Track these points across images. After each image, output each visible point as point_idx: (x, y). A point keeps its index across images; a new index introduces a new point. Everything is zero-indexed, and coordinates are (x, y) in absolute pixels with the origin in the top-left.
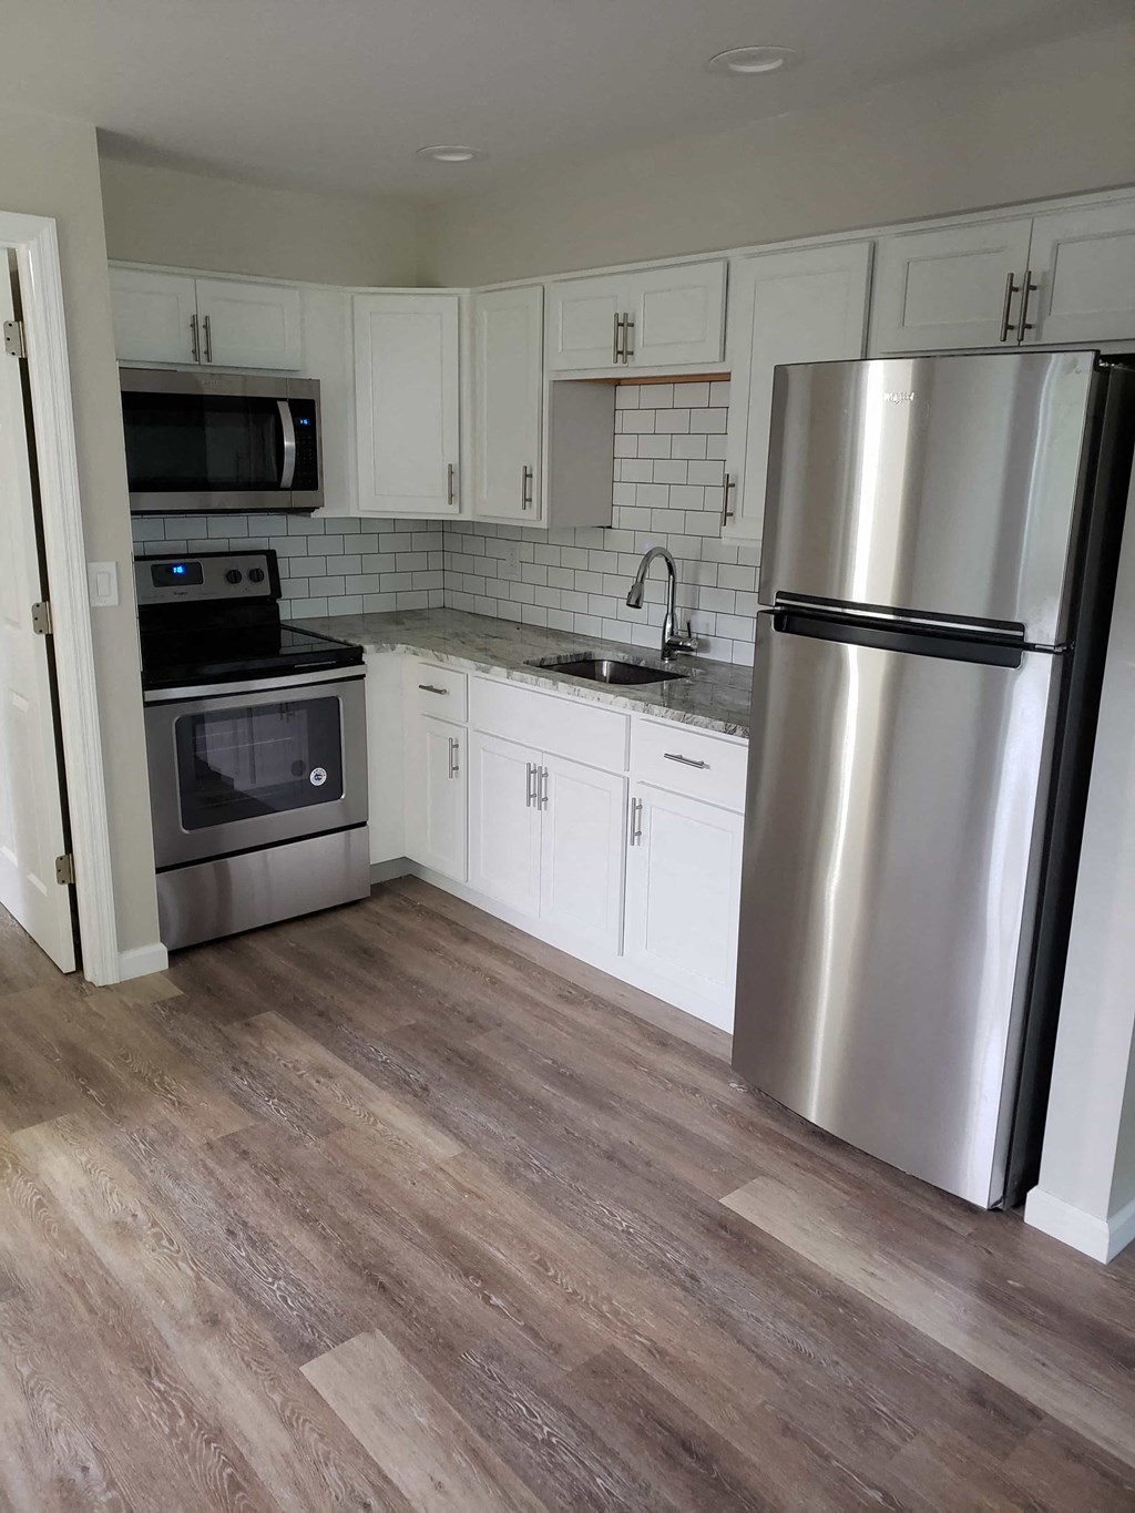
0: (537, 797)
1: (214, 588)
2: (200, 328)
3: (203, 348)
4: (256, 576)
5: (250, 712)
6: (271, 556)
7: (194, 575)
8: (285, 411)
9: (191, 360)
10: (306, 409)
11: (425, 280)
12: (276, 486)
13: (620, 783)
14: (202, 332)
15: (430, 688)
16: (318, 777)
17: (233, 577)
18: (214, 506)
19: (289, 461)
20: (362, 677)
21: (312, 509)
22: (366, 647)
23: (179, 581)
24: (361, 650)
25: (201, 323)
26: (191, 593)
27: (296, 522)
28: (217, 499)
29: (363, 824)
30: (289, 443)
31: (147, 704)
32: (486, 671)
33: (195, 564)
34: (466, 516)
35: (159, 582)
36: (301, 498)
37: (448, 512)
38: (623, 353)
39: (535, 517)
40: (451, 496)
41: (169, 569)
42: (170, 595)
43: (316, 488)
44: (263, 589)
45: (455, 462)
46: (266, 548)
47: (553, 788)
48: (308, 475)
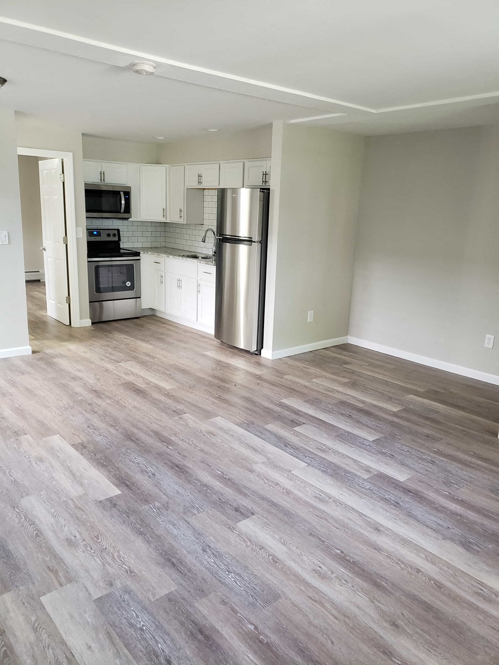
0: (179, 287)
1: (104, 238)
2: (102, 174)
3: (103, 179)
4: (114, 235)
5: (112, 266)
6: (118, 230)
7: (99, 234)
8: (122, 194)
9: (100, 181)
10: (127, 194)
11: (158, 163)
12: (120, 212)
13: (196, 280)
14: (102, 175)
15: (156, 262)
16: (128, 284)
17: (109, 235)
18: (104, 216)
19: (123, 206)
20: (140, 260)
21: (129, 218)
22: (141, 252)
23: (95, 235)
24: (139, 253)
25: (102, 173)
26: (98, 239)
27: (125, 222)
28: (105, 215)
29: (140, 297)
30: (123, 202)
31: (88, 262)
32: (169, 257)
33: (99, 232)
34: (168, 221)
35: (90, 236)
36: (126, 215)
37: (163, 220)
38: (200, 183)
39: (182, 221)
40: (164, 216)
41: (93, 232)
42: (93, 239)
43: (129, 213)
44: (116, 239)
45: (165, 207)
46: (117, 228)
47: (183, 284)
48: (128, 209)
